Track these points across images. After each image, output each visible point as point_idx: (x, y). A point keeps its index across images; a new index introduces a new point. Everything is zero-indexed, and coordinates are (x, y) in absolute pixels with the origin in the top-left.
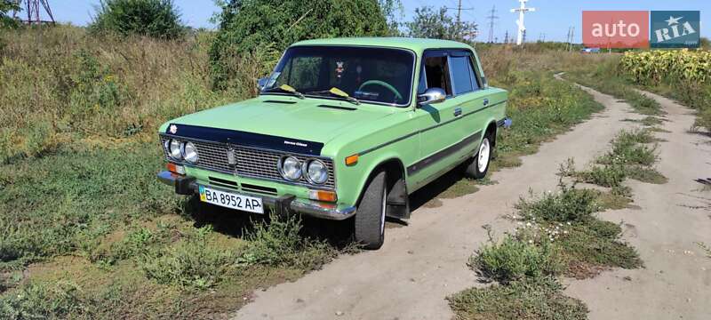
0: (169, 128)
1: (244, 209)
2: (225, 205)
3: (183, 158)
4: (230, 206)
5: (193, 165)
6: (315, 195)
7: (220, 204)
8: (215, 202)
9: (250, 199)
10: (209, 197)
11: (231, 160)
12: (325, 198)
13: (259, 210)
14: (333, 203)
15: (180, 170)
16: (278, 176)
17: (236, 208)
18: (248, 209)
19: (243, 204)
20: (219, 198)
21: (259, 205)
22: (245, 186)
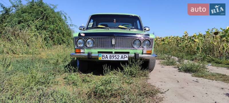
0: (80, 35)
1: (120, 60)
2: (112, 59)
4: (114, 59)
5: (90, 48)
6: (145, 52)
7: (109, 59)
8: (107, 59)
9: (123, 55)
10: (103, 58)
11: (113, 43)
12: (148, 53)
13: (127, 59)
15: (82, 51)
16: (132, 47)
17: (117, 60)
18: (122, 59)
19: (120, 58)
20: (109, 57)
21: (127, 57)
22: (116, 53)
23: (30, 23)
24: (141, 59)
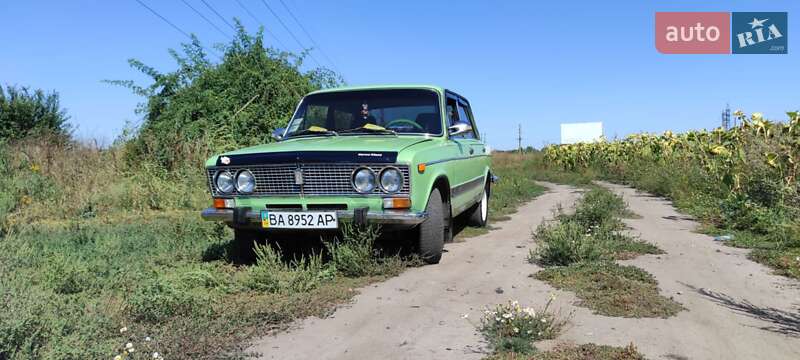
0: (219, 161)
1: (316, 226)
2: (294, 226)
3: (235, 190)
4: (300, 226)
5: (244, 195)
6: (389, 203)
7: (287, 226)
8: (281, 226)
9: (323, 214)
10: (273, 222)
11: (299, 180)
12: (399, 206)
13: (333, 225)
14: (407, 209)
15: (229, 203)
16: (350, 191)
17: (307, 227)
18: (321, 226)
19: (314, 221)
20: (286, 220)
21: (333, 219)
22: (311, 207)
23: (221, 118)
24: (375, 224)
